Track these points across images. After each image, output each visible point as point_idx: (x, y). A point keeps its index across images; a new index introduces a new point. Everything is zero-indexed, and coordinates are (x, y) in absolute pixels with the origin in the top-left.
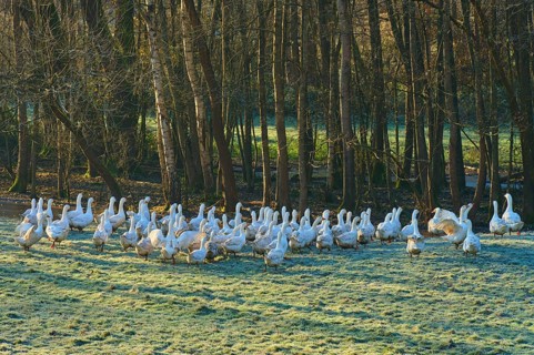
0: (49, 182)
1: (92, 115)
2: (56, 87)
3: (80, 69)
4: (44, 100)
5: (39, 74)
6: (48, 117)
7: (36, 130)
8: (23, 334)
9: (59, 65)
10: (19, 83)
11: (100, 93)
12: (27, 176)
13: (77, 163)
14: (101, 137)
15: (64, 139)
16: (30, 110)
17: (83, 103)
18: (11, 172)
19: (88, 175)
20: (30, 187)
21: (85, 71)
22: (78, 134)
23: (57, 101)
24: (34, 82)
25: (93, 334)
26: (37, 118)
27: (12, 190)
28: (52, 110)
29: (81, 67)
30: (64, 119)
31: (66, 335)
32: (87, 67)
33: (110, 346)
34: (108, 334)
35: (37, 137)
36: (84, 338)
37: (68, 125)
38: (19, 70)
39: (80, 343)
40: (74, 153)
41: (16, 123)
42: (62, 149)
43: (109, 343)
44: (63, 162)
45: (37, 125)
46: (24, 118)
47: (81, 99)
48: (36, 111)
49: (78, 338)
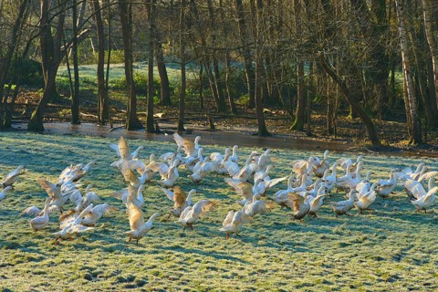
0: (321, 122)
1: (354, 70)
2: (326, 50)
3: (345, 36)
4: (317, 60)
5: (313, 40)
6: (320, 73)
7: (311, 83)
8: (301, 238)
9: (329, 33)
10: (298, 47)
11: (360, 54)
12: (304, 118)
13: (342, 107)
14: (360, 88)
15: (332, 90)
16: (306, 67)
17: (347, 62)
18: (292, 114)
19: (350, 116)
20: (306, 126)
21: (348, 37)
22: (343, 85)
23: (327, 61)
24: (310, 46)
25: (353, 238)
26: (312, 73)
27: (293, 129)
28: (323, 67)
29: (345, 34)
30: (332, 74)
31: (333, 239)
32: (350, 34)
33: (367, 247)
34: (365, 239)
35: (312, 88)
36: (347, 242)
37: (335, 78)
38: (298, 37)
39: (344, 245)
40: (340, 100)
41: (296, 77)
42: (330, 97)
43: (366, 245)
44: (332, 106)
45: (312, 78)
46: (302, 73)
47: (345, 59)
48: (311, 68)
49: (343, 242)
